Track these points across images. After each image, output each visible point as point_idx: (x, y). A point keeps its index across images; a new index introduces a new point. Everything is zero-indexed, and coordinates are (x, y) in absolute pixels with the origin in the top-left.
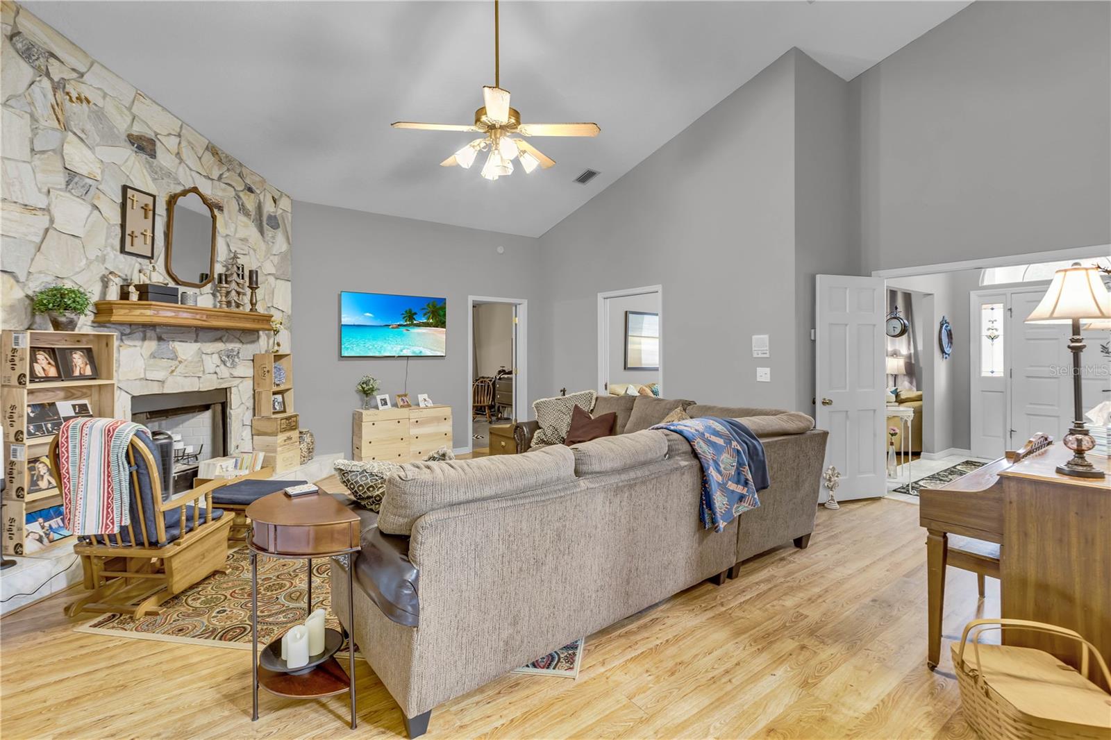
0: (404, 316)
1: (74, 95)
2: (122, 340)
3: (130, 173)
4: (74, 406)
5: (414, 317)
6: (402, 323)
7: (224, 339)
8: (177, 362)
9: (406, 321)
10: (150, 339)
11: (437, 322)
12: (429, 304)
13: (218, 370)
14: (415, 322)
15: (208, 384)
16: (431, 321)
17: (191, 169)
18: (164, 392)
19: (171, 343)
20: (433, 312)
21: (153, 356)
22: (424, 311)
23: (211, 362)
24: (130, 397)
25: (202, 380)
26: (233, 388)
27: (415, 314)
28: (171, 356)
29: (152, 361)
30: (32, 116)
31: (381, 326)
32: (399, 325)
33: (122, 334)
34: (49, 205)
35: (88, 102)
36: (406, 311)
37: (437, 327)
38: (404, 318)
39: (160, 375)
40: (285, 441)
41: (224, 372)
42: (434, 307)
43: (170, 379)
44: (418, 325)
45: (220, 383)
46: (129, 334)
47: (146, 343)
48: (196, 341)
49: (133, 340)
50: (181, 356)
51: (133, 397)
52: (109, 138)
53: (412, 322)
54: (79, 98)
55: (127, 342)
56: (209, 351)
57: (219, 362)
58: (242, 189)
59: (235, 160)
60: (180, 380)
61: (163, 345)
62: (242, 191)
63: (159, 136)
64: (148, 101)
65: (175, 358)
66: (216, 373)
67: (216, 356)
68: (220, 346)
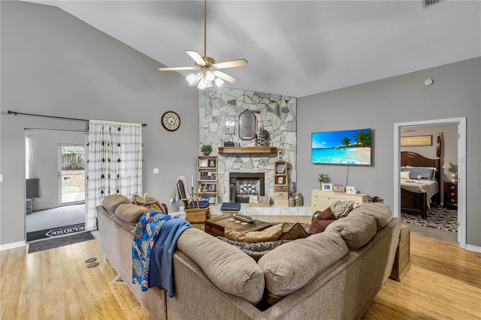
0: (342, 142)
1: (214, 98)
2: (227, 157)
3: (228, 112)
4: (212, 174)
5: (349, 142)
6: (341, 146)
7: (261, 156)
8: (243, 164)
9: (344, 145)
10: (234, 157)
11: (365, 144)
12: (358, 134)
13: (259, 166)
14: (349, 145)
15: (255, 171)
16: (360, 143)
17: (248, 104)
18: (239, 172)
19: (241, 158)
20: (361, 138)
21: (235, 161)
22: (355, 138)
23: (256, 164)
24: (229, 173)
25: (252, 169)
26: (265, 173)
27: (350, 140)
28: (241, 162)
29: (235, 163)
30: (205, 107)
31: (330, 148)
32: (340, 147)
33: (227, 156)
34: (209, 126)
35: (217, 98)
36: (344, 139)
37: (364, 147)
38: (343, 143)
39: (237, 167)
40: (279, 195)
41: (261, 167)
42: (362, 135)
43: (241, 169)
44: (352, 147)
45: (260, 171)
46: (229, 155)
47: (233, 158)
48: (250, 157)
49: (230, 157)
50: (244, 162)
51: (230, 173)
52: (222, 104)
53: (348, 145)
54: (215, 98)
55: (228, 158)
56: (255, 160)
57: (259, 164)
58: (269, 102)
59: (266, 94)
60: (244, 169)
61: (238, 159)
62: (270, 103)
63: (237, 98)
64: (234, 90)
65: (242, 162)
66: (258, 167)
67: (258, 162)
68: (259, 158)
